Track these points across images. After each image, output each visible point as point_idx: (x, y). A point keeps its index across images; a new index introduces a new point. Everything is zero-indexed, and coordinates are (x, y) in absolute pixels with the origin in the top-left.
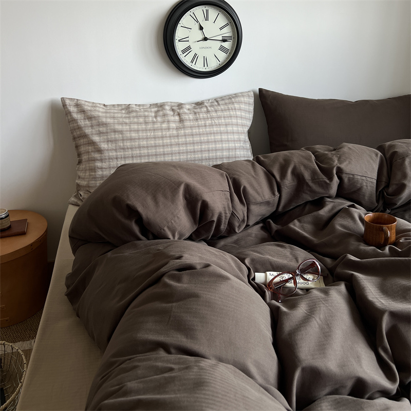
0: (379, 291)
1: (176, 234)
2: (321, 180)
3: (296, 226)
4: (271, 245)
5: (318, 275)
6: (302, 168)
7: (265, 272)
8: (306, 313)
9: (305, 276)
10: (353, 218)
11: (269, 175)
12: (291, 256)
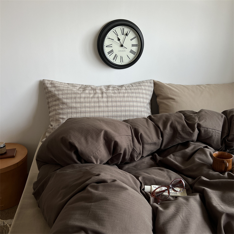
0: (220, 200)
1: (98, 160)
2: (188, 131)
3: (171, 158)
4: (156, 169)
5: (183, 188)
6: (176, 124)
7: (150, 186)
8: (174, 212)
9: (175, 189)
10: (206, 154)
11: (157, 127)
12: (167, 176)
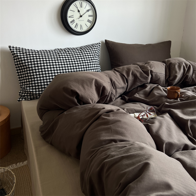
0: (182, 114)
1: (93, 101)
2: (144, 76)
4: (130, 104)
5: (155, 112)
6: (136, 72)
7: (133, 113)
9: (150, 113)
10: (160, 90)
11: (122, 76)
12: (141, 107)
